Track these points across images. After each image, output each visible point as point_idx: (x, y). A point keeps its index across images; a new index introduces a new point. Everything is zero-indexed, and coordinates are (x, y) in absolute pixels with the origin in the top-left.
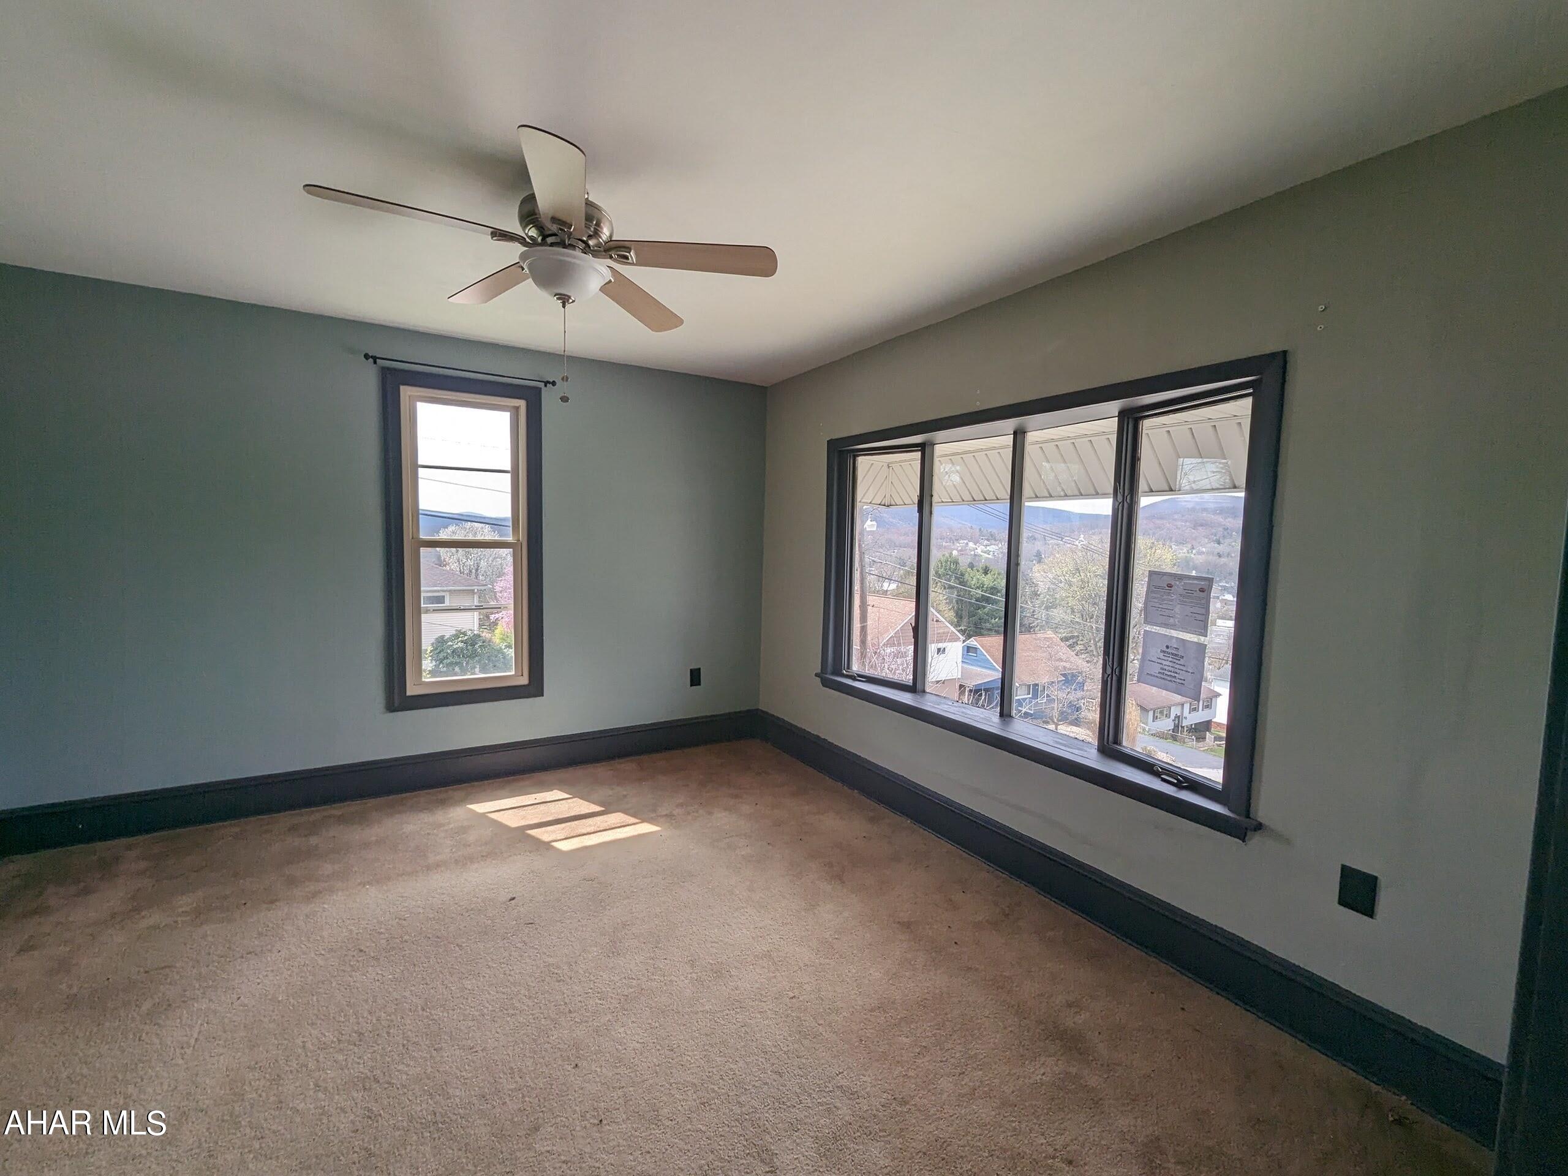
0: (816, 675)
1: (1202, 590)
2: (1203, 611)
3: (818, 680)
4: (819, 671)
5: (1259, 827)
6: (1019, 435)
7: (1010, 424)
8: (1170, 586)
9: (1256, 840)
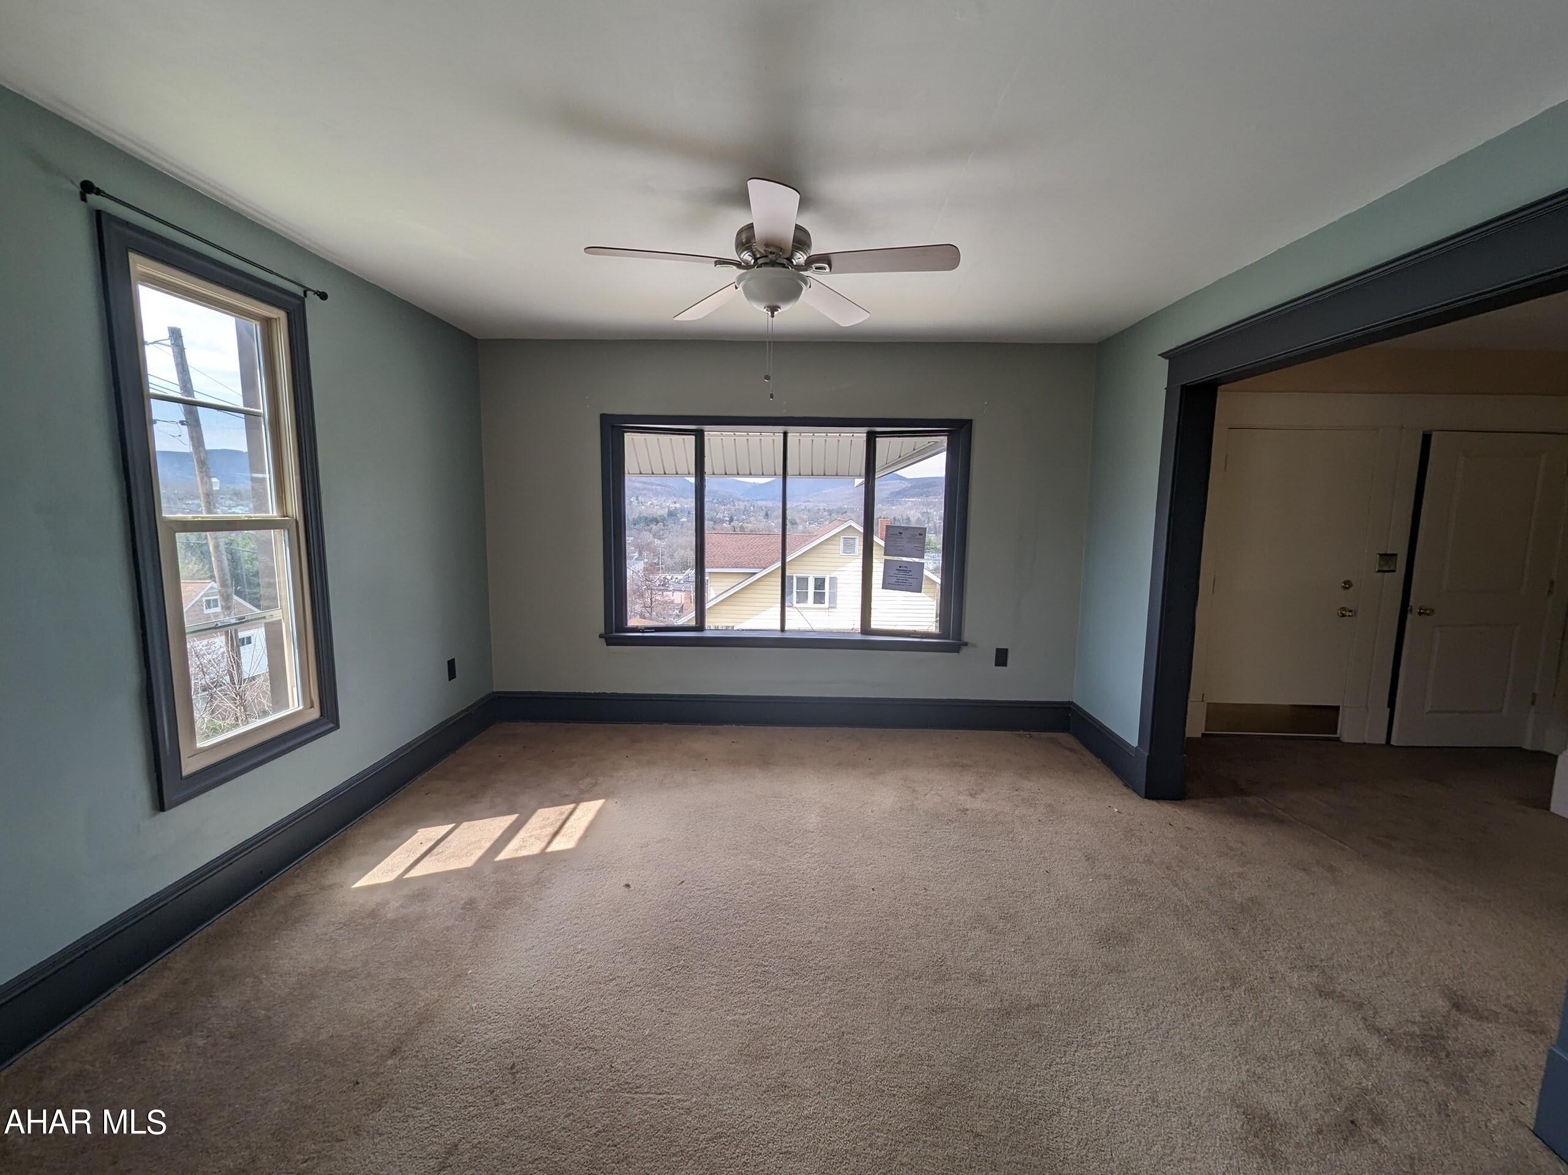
0: (601, 636)
1: (920, 534)
2: (921, 545)
3: (603, 641)
4: (602, 631)
5: (966, 644)
6: (785, 434)
7: (782, 429)
8: (901, 533)
9: (965, 651)
